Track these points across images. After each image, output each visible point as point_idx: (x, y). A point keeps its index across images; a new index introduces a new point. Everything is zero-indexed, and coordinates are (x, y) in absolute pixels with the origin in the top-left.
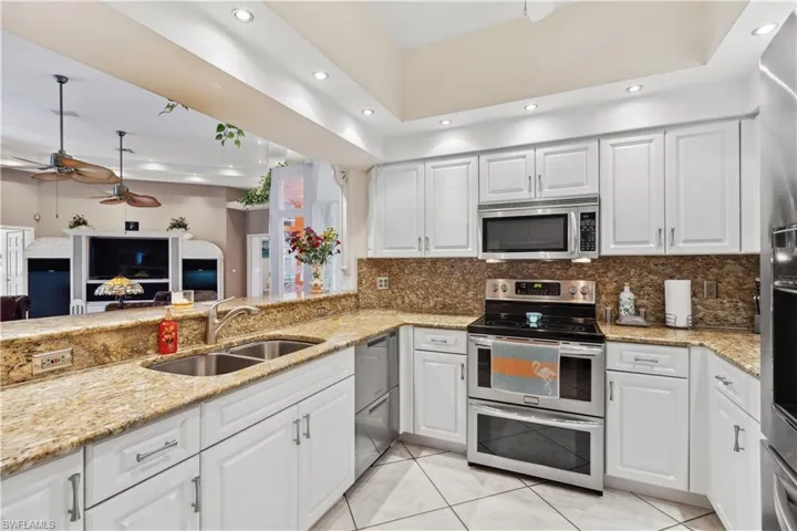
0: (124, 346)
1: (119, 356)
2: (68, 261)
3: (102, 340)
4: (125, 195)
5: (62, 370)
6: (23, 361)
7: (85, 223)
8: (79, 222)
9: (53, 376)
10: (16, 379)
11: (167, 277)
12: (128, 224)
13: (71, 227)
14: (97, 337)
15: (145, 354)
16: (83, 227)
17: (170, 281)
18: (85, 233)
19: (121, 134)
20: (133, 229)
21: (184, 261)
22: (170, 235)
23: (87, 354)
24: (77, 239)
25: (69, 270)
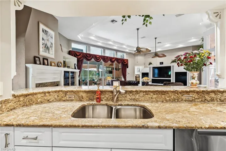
0: (87, 97)
1: (86, 100)
2: (148, 73)
3: (81, 94)
4: (156, 55)
5: (72, 100)
6: (65, 95)
7: (151, 64)
8: (150, 64)
9: (70, 101)
10: (63, 100)
11: (171, 78)
12: (160, 63)
13: (149, 65)
14: (80, 93)
15: (93, 101)
16: (151, 65)
17: (171, 79)
18: (152, 66)
19: (156, 38)
20: (162, 64)
21: (175, 72)
22: (171, 65)
23: (78, 97)
24: (150, 67)
25: (148, 75)
